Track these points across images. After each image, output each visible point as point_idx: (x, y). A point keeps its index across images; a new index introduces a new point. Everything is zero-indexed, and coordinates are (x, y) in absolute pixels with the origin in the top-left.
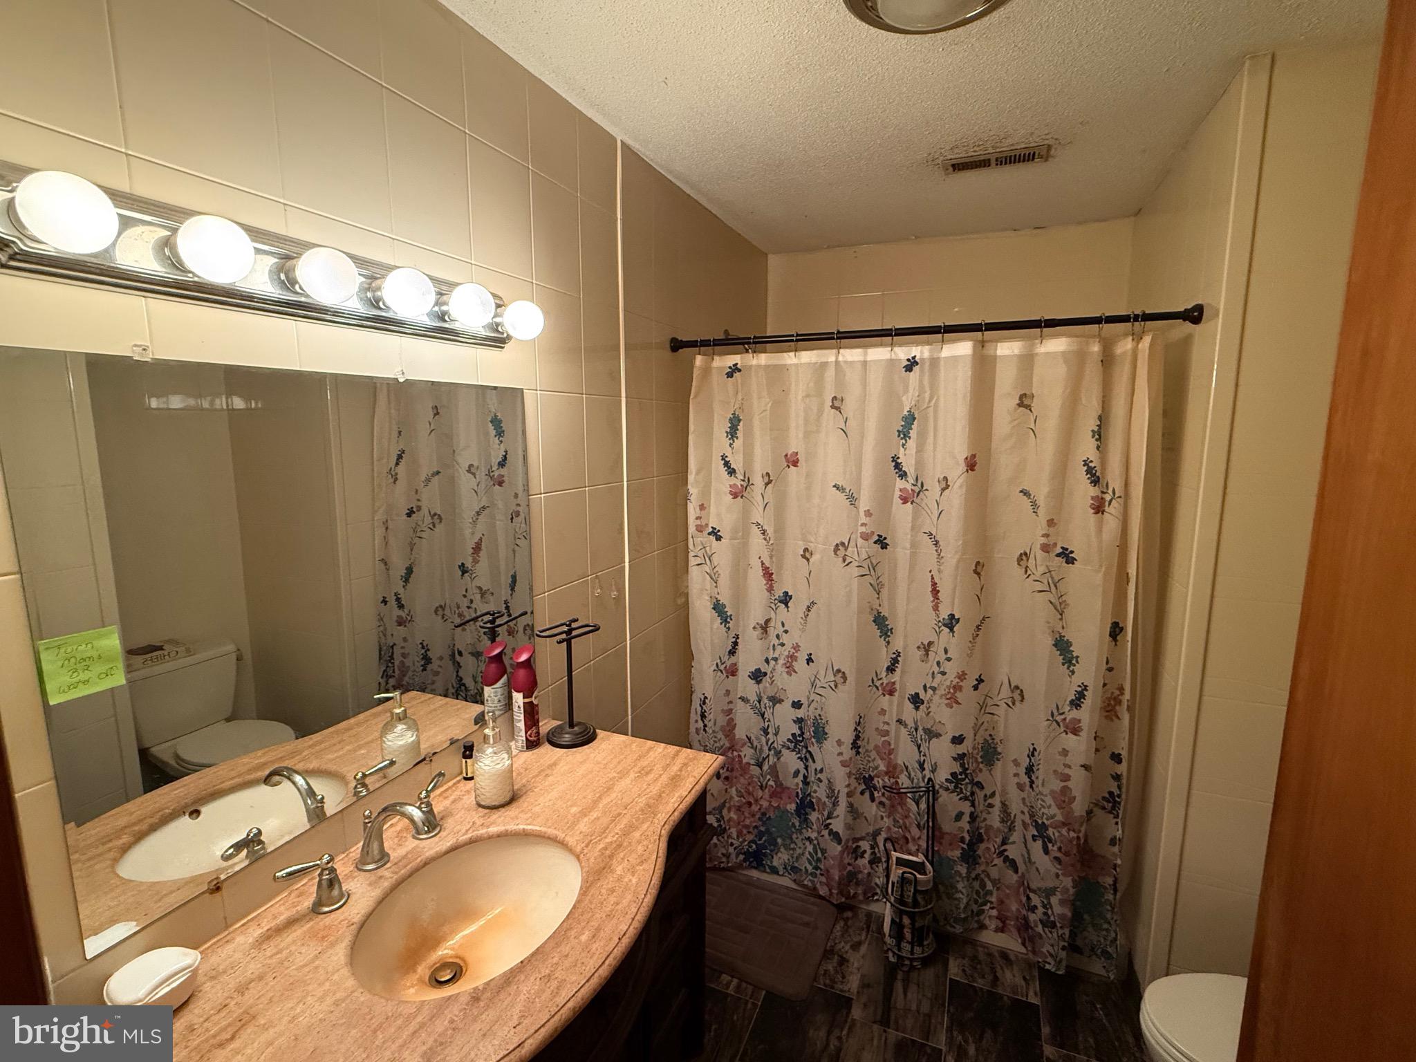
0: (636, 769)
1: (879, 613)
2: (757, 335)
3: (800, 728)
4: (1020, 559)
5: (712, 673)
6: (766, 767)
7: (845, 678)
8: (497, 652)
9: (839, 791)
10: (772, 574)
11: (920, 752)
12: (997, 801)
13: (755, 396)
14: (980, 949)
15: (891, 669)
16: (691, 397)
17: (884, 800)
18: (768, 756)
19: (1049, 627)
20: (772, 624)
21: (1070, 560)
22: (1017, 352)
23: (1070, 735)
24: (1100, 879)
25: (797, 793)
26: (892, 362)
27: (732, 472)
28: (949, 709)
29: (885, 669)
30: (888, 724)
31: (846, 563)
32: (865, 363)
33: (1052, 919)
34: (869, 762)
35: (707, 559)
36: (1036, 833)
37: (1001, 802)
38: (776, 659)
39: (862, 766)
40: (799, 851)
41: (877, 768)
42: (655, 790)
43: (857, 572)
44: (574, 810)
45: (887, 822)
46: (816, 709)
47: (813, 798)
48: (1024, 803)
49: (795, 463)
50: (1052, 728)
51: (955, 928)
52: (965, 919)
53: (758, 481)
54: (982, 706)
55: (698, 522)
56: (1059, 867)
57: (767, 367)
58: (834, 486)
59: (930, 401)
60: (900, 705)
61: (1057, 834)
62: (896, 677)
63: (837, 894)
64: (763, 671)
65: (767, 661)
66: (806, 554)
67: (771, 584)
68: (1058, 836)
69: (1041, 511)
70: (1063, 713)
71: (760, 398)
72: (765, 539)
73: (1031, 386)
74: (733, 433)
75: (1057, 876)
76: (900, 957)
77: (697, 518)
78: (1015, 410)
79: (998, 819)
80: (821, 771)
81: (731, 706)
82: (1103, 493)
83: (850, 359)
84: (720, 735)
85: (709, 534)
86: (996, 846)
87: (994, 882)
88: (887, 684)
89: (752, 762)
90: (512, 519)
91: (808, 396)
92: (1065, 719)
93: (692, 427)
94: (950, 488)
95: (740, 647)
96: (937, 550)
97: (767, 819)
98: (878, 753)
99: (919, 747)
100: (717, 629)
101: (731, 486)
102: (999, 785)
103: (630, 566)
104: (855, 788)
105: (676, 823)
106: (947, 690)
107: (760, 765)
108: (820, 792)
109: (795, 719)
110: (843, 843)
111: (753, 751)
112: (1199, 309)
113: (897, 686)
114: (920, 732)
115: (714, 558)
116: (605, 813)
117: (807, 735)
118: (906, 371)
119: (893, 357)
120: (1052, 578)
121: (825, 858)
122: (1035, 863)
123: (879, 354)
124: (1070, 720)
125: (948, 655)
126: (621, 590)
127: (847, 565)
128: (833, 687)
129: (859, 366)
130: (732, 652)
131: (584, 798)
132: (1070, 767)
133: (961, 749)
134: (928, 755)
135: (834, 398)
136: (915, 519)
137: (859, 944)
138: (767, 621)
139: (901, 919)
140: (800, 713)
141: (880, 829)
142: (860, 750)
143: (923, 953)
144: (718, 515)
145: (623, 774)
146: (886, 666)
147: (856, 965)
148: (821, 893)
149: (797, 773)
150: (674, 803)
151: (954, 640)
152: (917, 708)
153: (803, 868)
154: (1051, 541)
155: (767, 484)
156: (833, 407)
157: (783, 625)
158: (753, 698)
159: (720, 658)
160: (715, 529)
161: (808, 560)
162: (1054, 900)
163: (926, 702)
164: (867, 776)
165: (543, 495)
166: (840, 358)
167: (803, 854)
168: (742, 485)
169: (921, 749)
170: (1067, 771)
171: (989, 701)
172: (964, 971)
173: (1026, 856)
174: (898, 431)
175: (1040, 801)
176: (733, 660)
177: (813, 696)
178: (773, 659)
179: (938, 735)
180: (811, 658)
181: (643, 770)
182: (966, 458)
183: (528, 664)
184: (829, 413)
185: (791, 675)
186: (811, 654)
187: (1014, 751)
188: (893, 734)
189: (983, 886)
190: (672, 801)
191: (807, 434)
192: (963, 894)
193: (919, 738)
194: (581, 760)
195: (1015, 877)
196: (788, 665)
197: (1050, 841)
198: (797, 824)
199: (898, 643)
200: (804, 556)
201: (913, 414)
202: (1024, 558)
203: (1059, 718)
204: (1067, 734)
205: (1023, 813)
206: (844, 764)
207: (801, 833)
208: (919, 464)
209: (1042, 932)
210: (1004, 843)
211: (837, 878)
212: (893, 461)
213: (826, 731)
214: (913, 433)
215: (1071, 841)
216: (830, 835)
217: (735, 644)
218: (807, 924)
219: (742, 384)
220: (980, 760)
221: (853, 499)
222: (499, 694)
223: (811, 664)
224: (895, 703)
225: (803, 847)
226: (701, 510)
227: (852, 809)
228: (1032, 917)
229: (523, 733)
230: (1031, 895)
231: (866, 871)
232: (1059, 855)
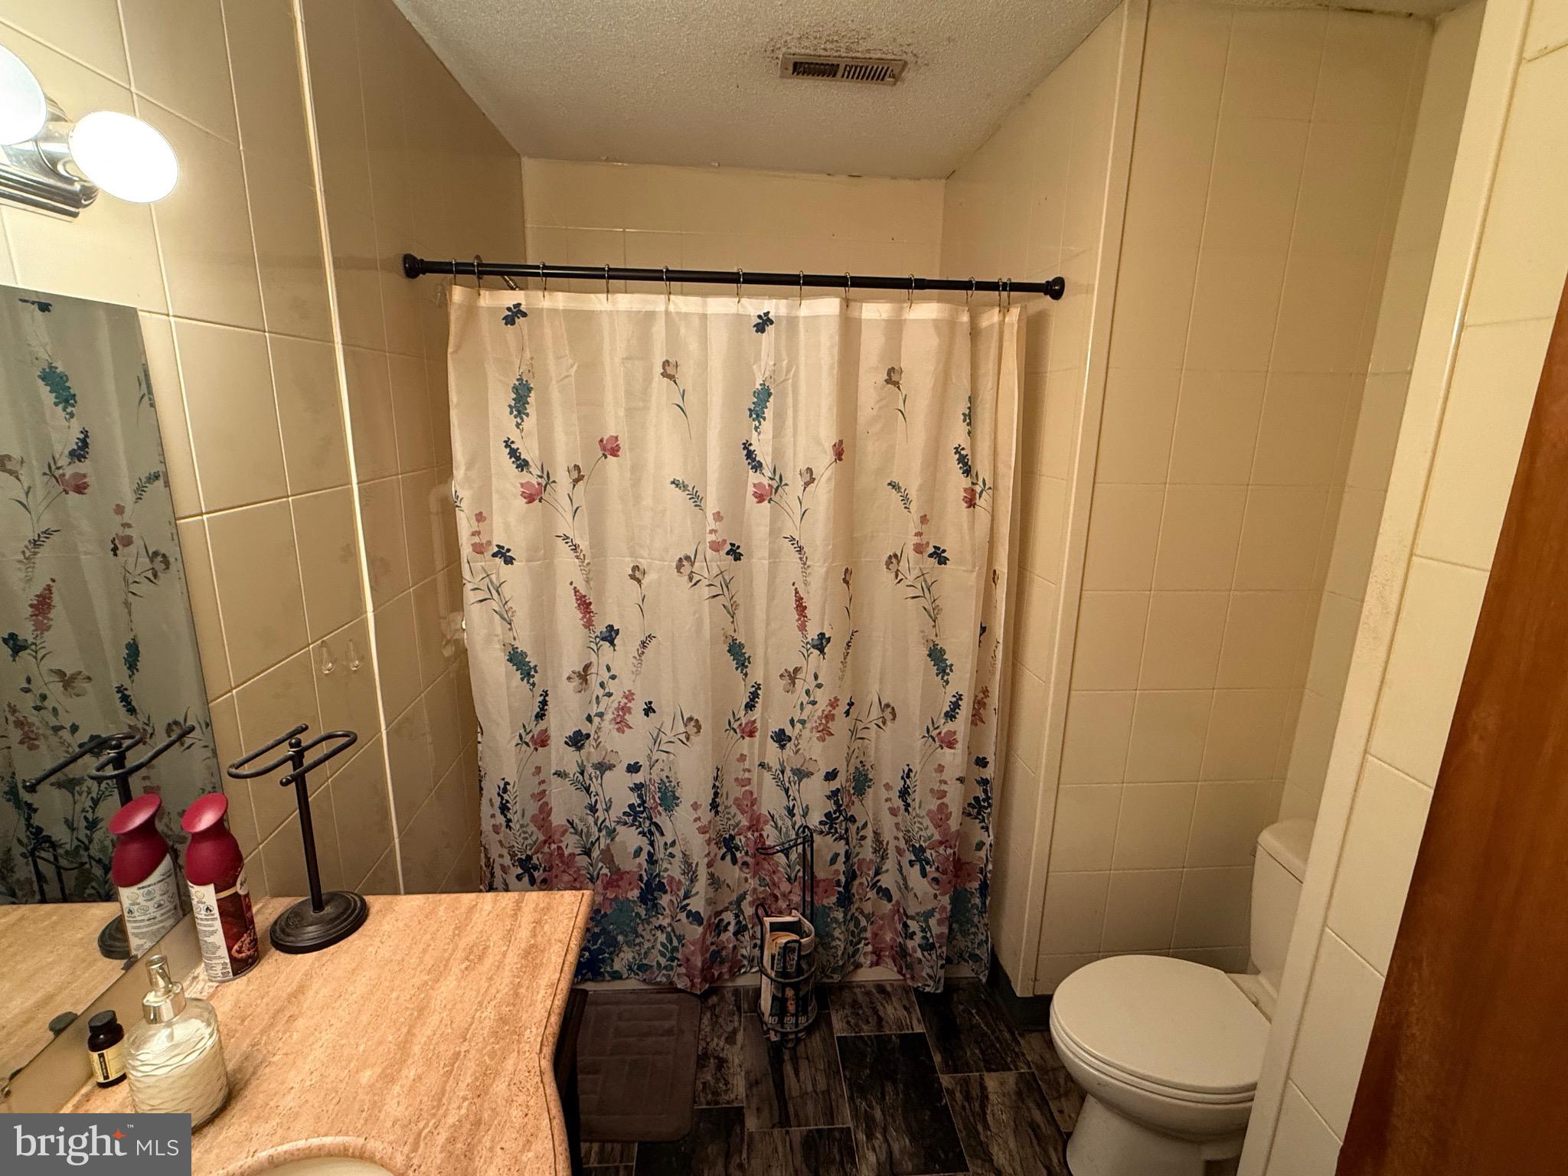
0: (460, 954)
1: (734, 640)
2: (547, 264)
3: (640, 796)
4: (889, 563)
5: (514, 748)
6: (596, 853)
7: (698, 727)
8: (139, 819)
9: (697, 864)
10: (590, 603)
11: (788, 797)
12: (869, 832)
13: (551, 356)
14: (857, 990)
15: (750, 706)
16: (450, 350)
17: (748, 859)
18: (598, 839)
19: (923, 637)
20: (593, 670)
21: (943, 560)
22: (885, 316)
23: (947, 750)
24: (968, 886)
25: (641, 875)
26: (739, 317)
27: (522, 465)
28: (822, 743)
29: (743, 707)
30: (749, 771)
31: (694, 581)
32: (704, 317)
33: (931, 940)
34: (729, 819)
35: (494, 592)
36: (913, 858)
37: (874, 832)
38: (601, 715)
39: (721, 827)
40: (647, 945)
41: (737, 825)
42: (503, 984)
43: (707, 592)
44: (366, 1076)
45: (753, 883)
46: (662, 770)
47: (664, 878)
48: (898, 829)
49: (615, 452)
50: (928, 744)
51: (832, 978)
52: (843, 966)
53: (563, 479)
54: (853, 732)
55: (476, 539)
56: (936, 887)
57: (567, 312)
58: (673, 483)
59: (788, 372)
60: (763, 745)
61: (934, 855)
62: (756, 714)
63: (701, 982)
64: (584, 732)
65: (589, 719)
66: (637, 575)
67: (590, 617)
68: (937, 856)
69: (913, 507)
70: (938, 727)
71: (558, 358)
72: (577, 557)
73: (899, 361)
74: (519, 407)
75: (935, 896)
76: (784, 1035)
77: (474, 534)
78: (882, 388)
79: (871, 850)
80: (673, 844)
81: (543, 787)
82: (973, 483)
83: (684, 309)
84: (532, 828)
85: (494, 555)
86: (869, 879)
87: (867, 917)
88: (746, 724)
89: (578, 851)
90: (115, 550)
91: (629, 358)
92: (940, 733)
93: (454, 398)
94: (816, 482)
95: (550, 707)
96: (801, 559)
97: (602, 917)
98: (739, 806)
99: (787, 791)
100: (517, 687)
101: (522, 485)
102: (870, 815)
103: (375, 616)
104: (716, 855)
105: (557, 1036)
106: (819, 722)
107: (587, 852)
108: (673, 870)
109: (632, 786)
110: (705, 923)
111: (578, 837)
112: (1060, 282)
113: (758, 724)
114: (788, 773)
115: (504, 589)
116: (429, 1062)
117: (650, 803)
118: (757, 331)
119: (741, 311)
120: (925, 581)
121: (683, 945)
122: (912, 888)
123: (721, 305)
124: (946, 733)
125: (819, 681)
126: (365, 657)
127: (695, 584)
128: (685, 740)
129: (696, 322)
130: (540, 716)
131: (380, 1043)
132: (946, 783)
133: (835, 785)
134: (798, 800)
135: (666, 363)
136: (773, 521)
137: (735, 1032)
138: (587, 667)
139: (784, 992)
140: (639, 778)
141: (745, 893)
142: (719, 809)
143: (807, 1020)
144: (507, 526)
145: (439, 971)
146: (744, 703)
147: (737, 1061)
148: (679, 986)
149: (638, 852)
150: (544, 1001)
151: (824, 664)
152: (783, 747)
153: (655, 964)
154: (924, 539)
155: (576, 481)
156: (665, 375)
157: (609, 669)
158: (573, 769)
159: (524, 726)
160: (503, 548)
161: (639, 581)
162: (932, 922)
163: (793, 738)
164: (727, 836)
165: (205, 517)
166: (672, 308)
167: (653, 947)
168: (539, 484)
169: (790, 792)
170: (944, 787)
171: (860, 726)
172: (848, 1023)
173: (901, 882)
174: (750, 410)
175: (917, 825)
176: (542, 725)
177: (656, 756)
178: (597, 715)
179: (809, 774)
180: (651, 708)
181: (470, 953)
182: (835, 445)
183: (220, 830)
184: (659, 383)
185: (623, 732)
186: (650, 703)
187: (888, 775)
188: (755, 780)
189: (857, 923)
190: (540, 996)
191: (630, 412)
192: (840, 940)
193: (786, 779)
194: (354, 965)
195: (889, 906)
196: (618, 720)
197: (928, 863)
198: (643, 913)
199: (757, 674)
200: (633, 577)
201: (768, 389)
202: (894, 560)
203: (934, 733)
204: (942, 748)
205: (896, 838)
206: (703, 830)
207: (649, 923)
208: (778, 453)
209: (921, 957)
210: (877, 873)
211: (699, 964)
212: (744, 449)
213: (677, 794)
214: (768, 413)
215: (947, 859)
216: (688, 917)
217: (544, 703)
218: (669, 1032)
219: (530, 335)
220: (852, 792)
221: (697, 499)
222: (158, 893)
223: (651, 715)
224: (757, 746)
225: (652, 939)
226: (478, 521)
227: (714, 881)
228: (910, 944)
229: (223, 952)
230: (909, 922)
231: (731, 946)
232: (936, 875)
